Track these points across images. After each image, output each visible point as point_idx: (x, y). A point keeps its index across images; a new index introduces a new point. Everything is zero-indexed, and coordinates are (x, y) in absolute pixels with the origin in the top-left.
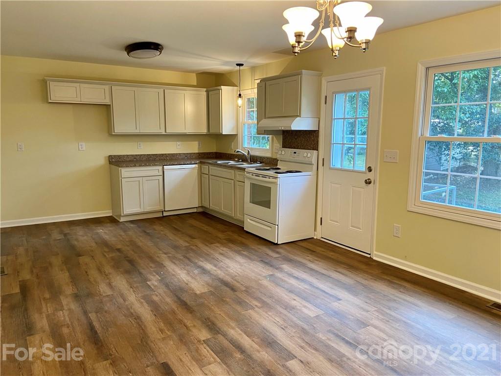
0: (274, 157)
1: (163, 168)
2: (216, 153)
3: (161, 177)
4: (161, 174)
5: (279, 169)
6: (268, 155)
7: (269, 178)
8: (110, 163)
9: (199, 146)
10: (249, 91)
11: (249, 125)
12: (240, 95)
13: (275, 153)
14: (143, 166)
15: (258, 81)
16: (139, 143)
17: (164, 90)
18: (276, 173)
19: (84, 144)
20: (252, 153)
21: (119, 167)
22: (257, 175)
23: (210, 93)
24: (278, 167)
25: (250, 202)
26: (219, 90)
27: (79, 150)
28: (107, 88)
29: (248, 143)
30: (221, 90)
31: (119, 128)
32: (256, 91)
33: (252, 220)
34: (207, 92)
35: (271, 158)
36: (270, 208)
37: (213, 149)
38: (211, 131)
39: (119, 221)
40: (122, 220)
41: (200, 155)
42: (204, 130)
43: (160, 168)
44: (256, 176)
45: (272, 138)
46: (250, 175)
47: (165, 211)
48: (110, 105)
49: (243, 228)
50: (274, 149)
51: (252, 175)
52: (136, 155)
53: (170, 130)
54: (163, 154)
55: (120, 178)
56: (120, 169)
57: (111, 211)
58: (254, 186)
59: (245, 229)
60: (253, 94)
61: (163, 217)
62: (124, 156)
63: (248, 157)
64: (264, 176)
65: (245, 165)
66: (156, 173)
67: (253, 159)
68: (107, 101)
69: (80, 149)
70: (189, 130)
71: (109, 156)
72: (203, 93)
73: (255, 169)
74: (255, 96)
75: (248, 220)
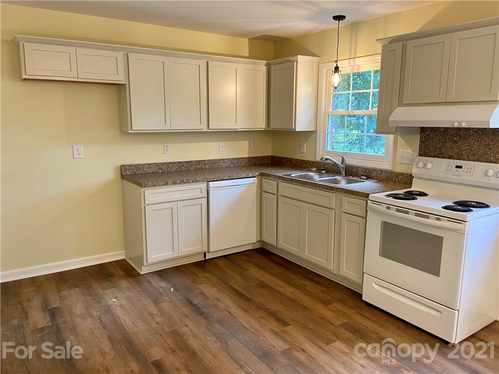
1: (208, 186)
2: (272, 158)
3: (205, 199)
4: (205, 195)
7: (438, 219)
8: (123, 177)
9: (250, 147)
12: (337, 68)
13: (402, 163)
14: (179, 183)
16: (165, 145)
17: (208, 62)
19: (81, 148)
21: (142, 187)
22: (403, 210)
23: (273, 68)
24: (414, 188)
26: (291, 61)
27: (74, 158)
28: (120, 55)
30: (297, 61)
31: (139, 123)
34: (268, 66)
35: (392, 172)
36: (439, 277)
37: (268, 152)
38: (273, 126)
39: (139, 274)
40: (144, 271)
41: (250, 161)
42: (262, 125)
43: (203, 185)
47: (209, 252)
48: (125, 84)
49: (361, 295)
50: (398, 157)
51: (388, 208)
52: (162, 164)
53: (214, 126)
54: (200, 162)
55: (143, 206)
56: (142, 190)
57: (124, 251)
58: (388, 229)
59: (363, 299)
61: (205, 261)
62: (144, 165)
63: (342, 168)
66: (197, 194)
68: (120, 79)
69: (76, 156)
70: (241, 125)
71: (122, 166)
72: (261, 67)
73: (387, 196)
74: (352, 71)
75: (373, 284)
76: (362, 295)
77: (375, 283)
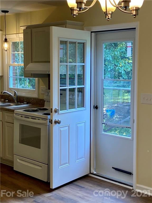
0: (41, 97)
5: (46, 109)
6: (35, 96)
7: (39, 119)
10: (14, 36)
11: (14, 67)
12: (6, 40)
13: (42, 94)
15: (24, 28)
18: (45, 114)
20: (19, 94)
22: (27, 117)
24: (45, 107)
25: (19, 143)
29: (14, 84)
32: (22, 36)
33: (21, 160)
35: (38, 99)
36: (40, 148)
44: (25, 117)
45: (38, 80)
46: (19, 117)
50: (40, 91)
51: (22, 117)
58: (23, 127)
59: (14, 169)
60: (18, 39)
63: (15, 98)
64: (34, 118)
65: (13, 106)
67: (20, 100)
73: (24, 111)
74: (20, 41)
75: (18, 160)
76: (13, 167)
77: (18, 159)
